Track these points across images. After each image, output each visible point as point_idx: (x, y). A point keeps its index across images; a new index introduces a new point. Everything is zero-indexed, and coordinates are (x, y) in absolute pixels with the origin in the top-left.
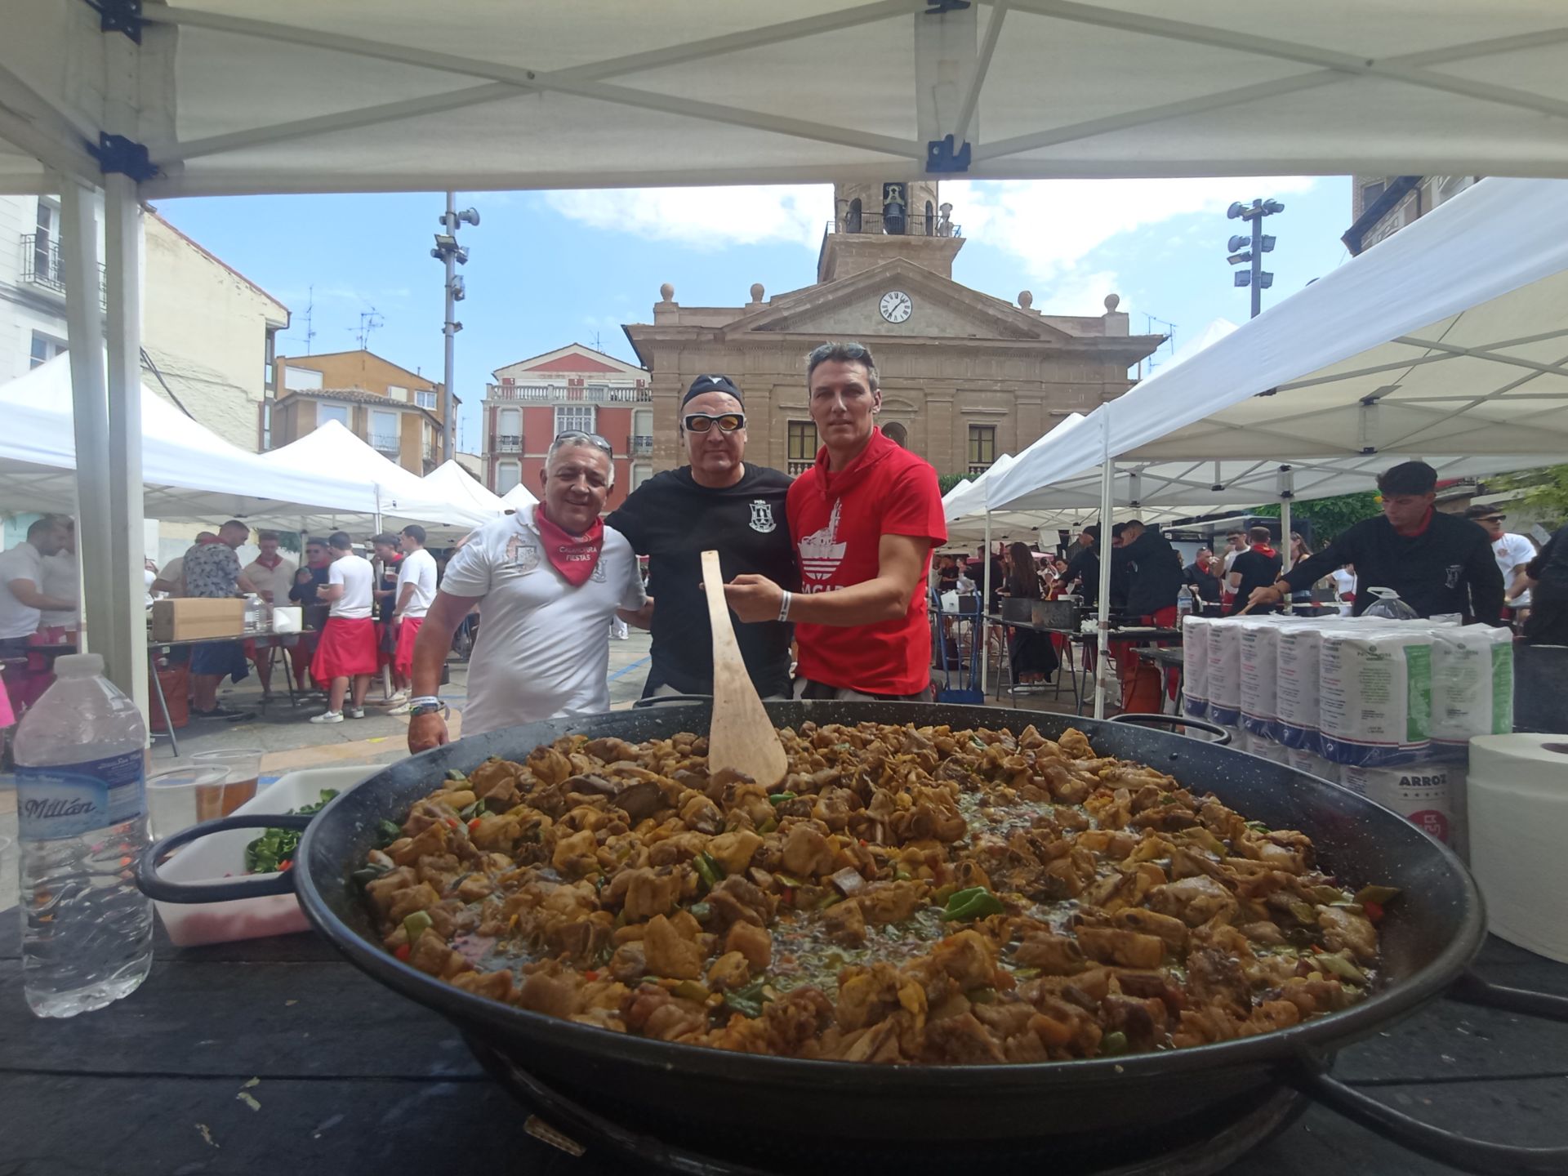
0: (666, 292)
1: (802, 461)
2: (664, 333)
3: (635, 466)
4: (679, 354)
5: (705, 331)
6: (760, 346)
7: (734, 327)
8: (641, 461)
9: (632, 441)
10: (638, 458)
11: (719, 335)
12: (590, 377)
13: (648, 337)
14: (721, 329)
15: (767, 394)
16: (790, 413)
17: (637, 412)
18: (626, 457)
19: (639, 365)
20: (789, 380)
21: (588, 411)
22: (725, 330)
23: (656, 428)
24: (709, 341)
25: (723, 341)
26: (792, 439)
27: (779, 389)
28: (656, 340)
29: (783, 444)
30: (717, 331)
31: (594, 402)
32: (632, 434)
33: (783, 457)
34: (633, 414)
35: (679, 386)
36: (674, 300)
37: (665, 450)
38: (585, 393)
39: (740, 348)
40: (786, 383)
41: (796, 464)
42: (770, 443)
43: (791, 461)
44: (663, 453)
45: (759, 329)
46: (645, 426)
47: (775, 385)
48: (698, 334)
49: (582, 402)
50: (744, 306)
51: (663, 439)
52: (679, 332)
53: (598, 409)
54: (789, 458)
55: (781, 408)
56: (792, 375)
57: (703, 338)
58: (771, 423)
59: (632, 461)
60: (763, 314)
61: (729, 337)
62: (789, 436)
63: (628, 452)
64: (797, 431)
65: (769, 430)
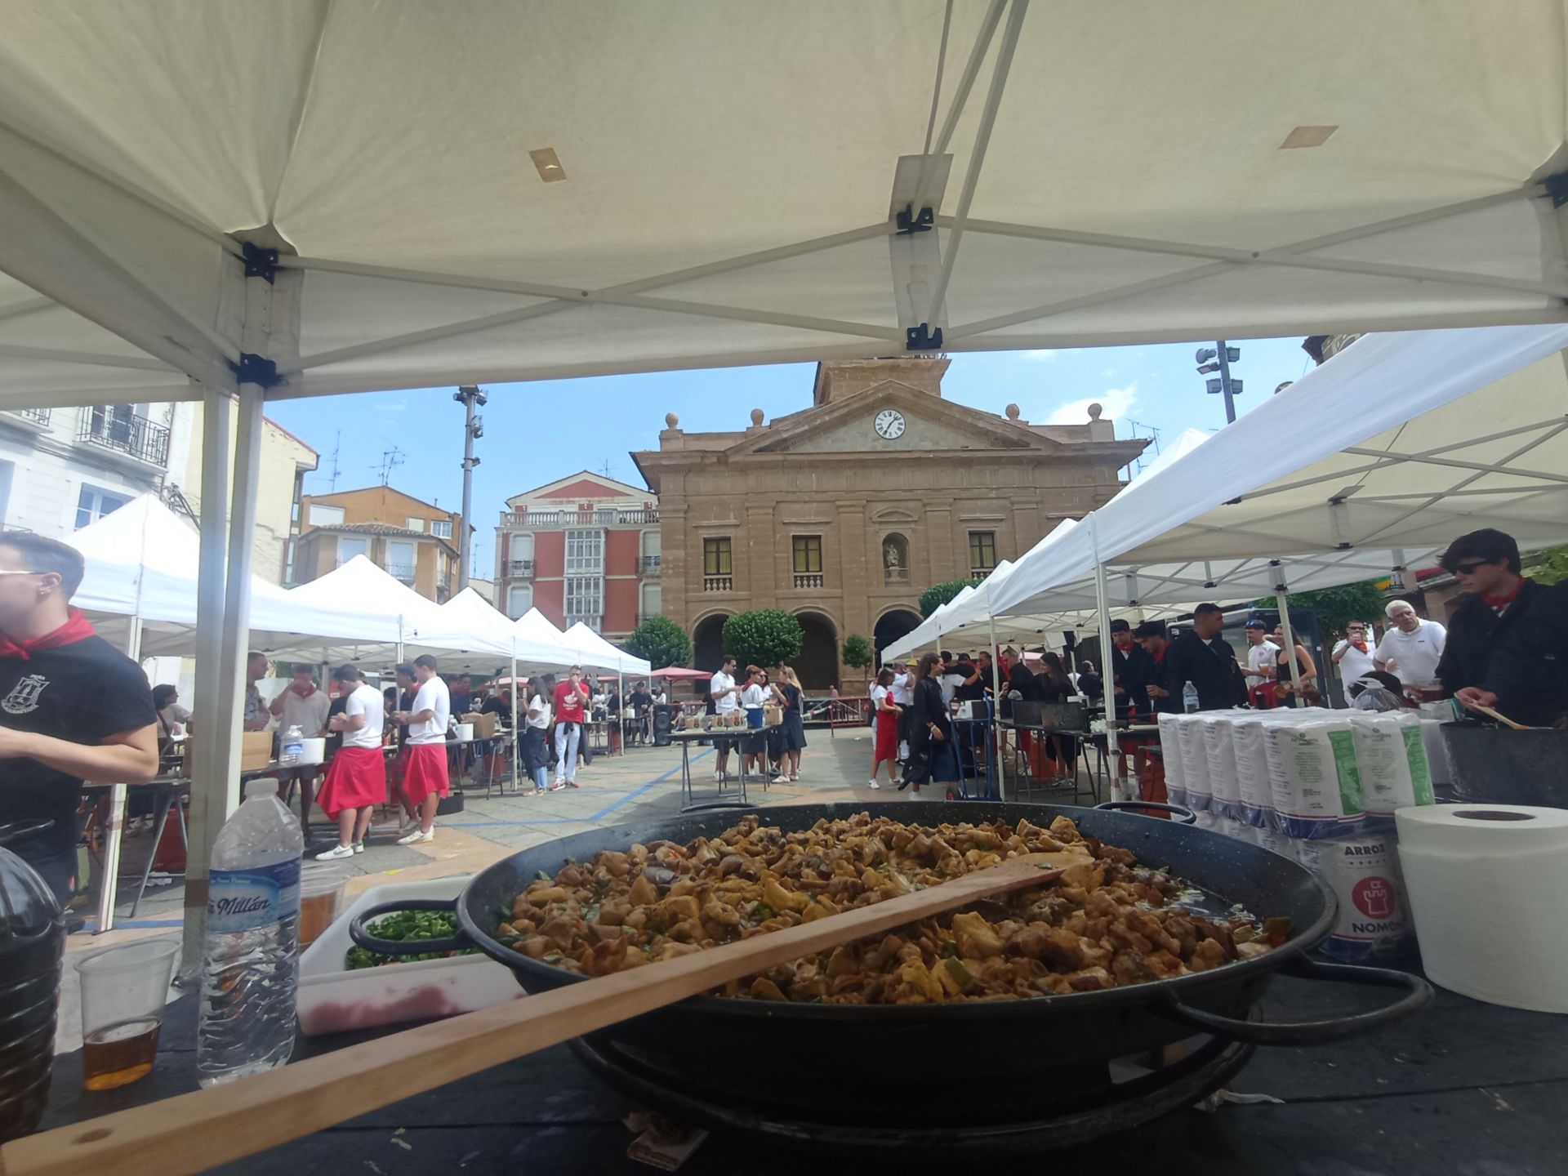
0: (671, 421)
1: (807, 574)
2: (670, 458)
3: (644, 585)
4: (685, 477)
5: (709, 455)
6: (762, 466)
7: (737, 450)
8: (650, 581)
9: (641, 561)
10: (647, 577)
11: (722, 458)
12: (599, 502)
13: (654, 463)
14: (723, 452)
15: (771, 511)
16: (793, 528)
17: (645, 533)
18: (635, 577)
19: (646, 488)
20: (791, 497)
21: (598, 534)
22: (728, 453)
23: (664, 547)
24: (712, 465)
25: (726, 463)
26: (797, 553)
27: (782, 505)
28: (662, 465)
29: (788, 558)
30: (719, 454)
31: (603, 526)
32: (641, 555)
33: (788, 571)
34: (641, 535)
35: (685, 507)
36: (678, 427)
37: (673, 569)
38: (595, 517)
39: (743, 469)
40: (788, 499)
41: (802, 577)
42: (775, 558)
43: (796, 574)
44: (671, 571)
45: (760, 450)
46: (653, 546)
47: (778, 502)
48: (702, 458)
49: (591, 526)
50: (745, 430)
51: (671, 558)
52: (684, 457)
53: (607, 532)
54: (795, 571)
55: (784, 523)
56: (795, 492)
57: (707, 461)
58: (775, 538)
59: (641, 580)
60: (764, 436)
61: (732, 459)
62: (794, 550)
63: (637, 572)
64: (801, 545)
65: (775, 545)
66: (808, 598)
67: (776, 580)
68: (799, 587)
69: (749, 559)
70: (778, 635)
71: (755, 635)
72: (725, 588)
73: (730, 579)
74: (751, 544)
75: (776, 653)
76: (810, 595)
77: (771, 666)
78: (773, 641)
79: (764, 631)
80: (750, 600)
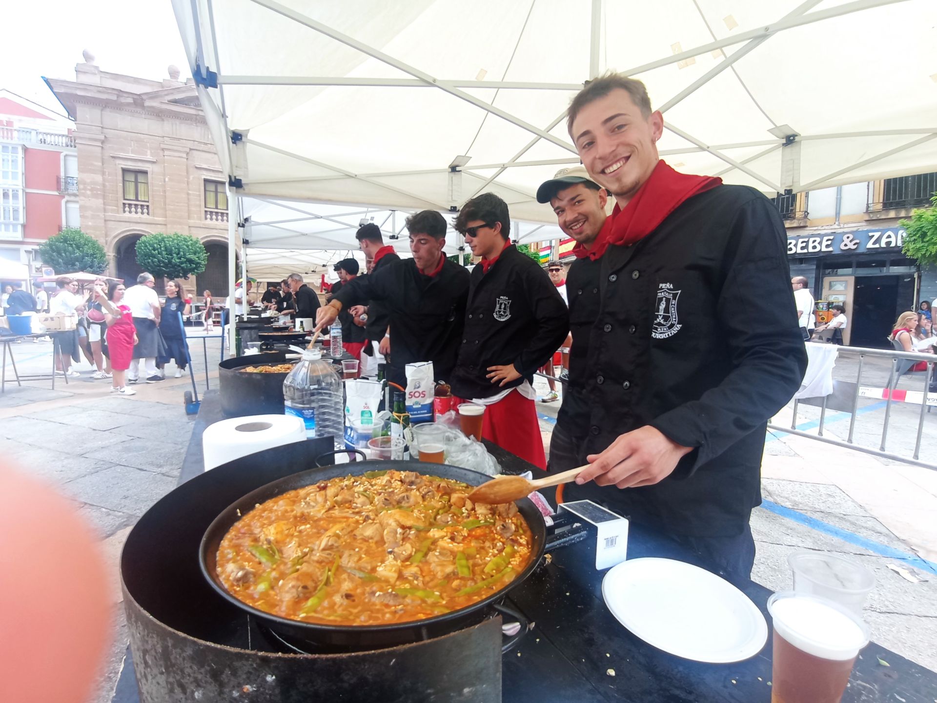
0: (87, 57)
1: (216, 210)
2: (85, 89)
3: (67, 202)
4: (102, 110)
5: (125, 95)
6: (176, 116)
7: (153, 96)
8: (72, 198)
9: (62, 180)
10: (69, 195)
11: (138, 102)
12: (20, 120)
13: (69, 91)
14: (139, 95)
15: (185, 155)
16: (205, 173)
17: (66, 156)
18: (56, 193)
19: (66, 114)
20: (202, 147)
21: (14, 149)
22: (144, 97)
23: (81, 170)
24: (129, 104)
25: (143, 106)
26: (208, 193)
27: (195, 152)
28: (77, 95)
29: (199, 196)
30: (135, 97)
31: (22, 143)
32: (62, 175)
33: (200, 206)
34: (62, 156)
35: (102, 137)
36: (95, 63)
37: (91, 190)
38: (15, 134)
39: (159, 114)
40: (201, 149)
41: (211, 212)
42: (188, 194)
43: (207, 209)
44: (89, 192)
45: (175, 102)
46: (72, 168)
47: (191, 149)
48: (118, 96)
49: (9, 141)
50: (162, 81)
51: (88, 181)
52: (99, 92)
53: (26, 150)
54: (205, 207)
55: (196, 168)
56: (206, 144)
57: (123, 100)
58: (188, 178)
59: (64, 197)
60: (178, 89)
61: (148, 103)
62: (205, 190)
63: (58, 189)
64: (212, 187)
65: (188, 184)
66: (216, 229)
67: (189, 211)
68: (209, 220)
69: (165, 192)
70: (185, 254)
71: (164, 253)
72: (142, 213)
73: (148, 206)
74: (167, 179)
75: (183, 268)
76: (218, 227)
77: (181, 277)
78: (180, 258)
79: (171, 250)
80: (165, 225)
